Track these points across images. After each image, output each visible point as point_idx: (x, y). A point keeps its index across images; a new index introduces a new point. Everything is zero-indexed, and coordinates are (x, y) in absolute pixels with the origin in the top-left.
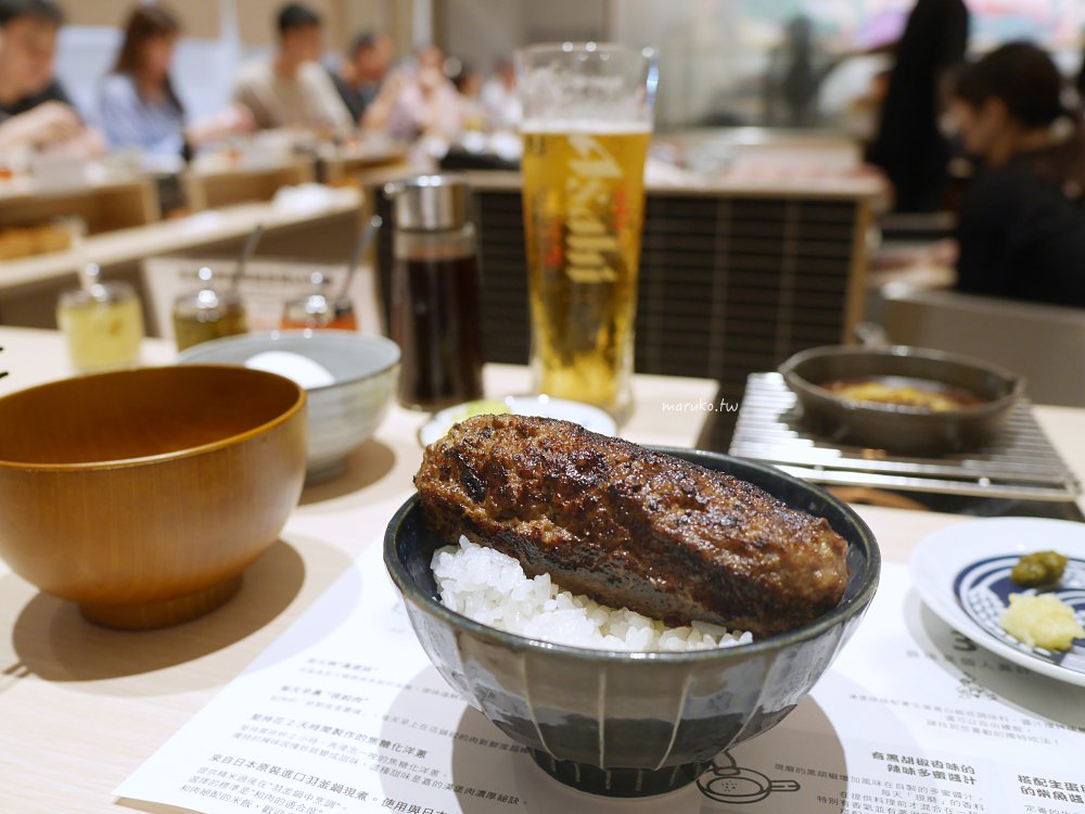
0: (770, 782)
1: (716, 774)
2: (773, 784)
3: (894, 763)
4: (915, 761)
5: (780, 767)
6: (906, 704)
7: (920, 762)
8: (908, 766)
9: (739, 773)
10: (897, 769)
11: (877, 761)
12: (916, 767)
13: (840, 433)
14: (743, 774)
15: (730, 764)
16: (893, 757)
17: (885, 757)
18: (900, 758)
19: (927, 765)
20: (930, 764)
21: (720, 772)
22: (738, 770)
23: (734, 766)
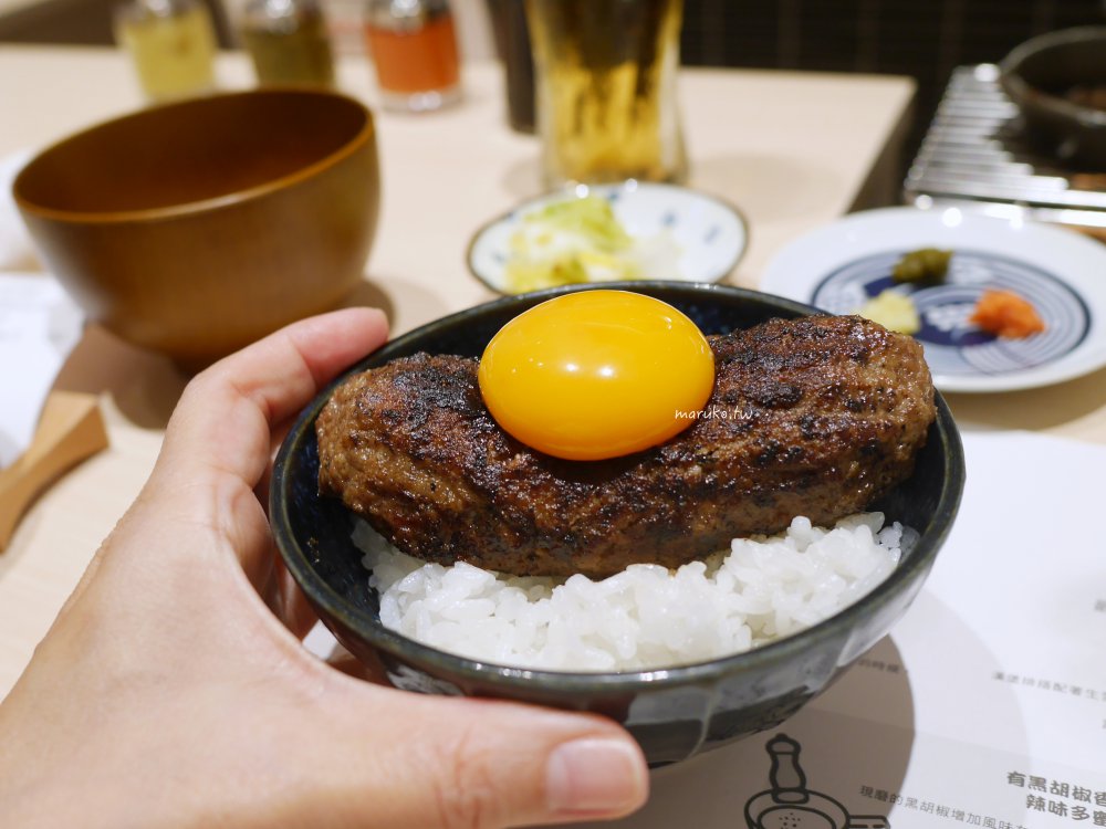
0: (848, 817)
1: (776, 799)
2: (853, 822)
3: (1037, 793)
4: (1071, 791)
5: (867, 791)
6: (1076, 691)
7: (1080, 794)
8: (1058, 799)
9: (806, 800)
10: (1040, 804)
11: (1014, 788)
12: (1070, 802)
13: (1067, 149)
14: (814, 802)
15: (796, 783)
16: (1039, 782)
17: (1027, 781)
18: (1049, 785)
19: (1088, 799)
20: (1092, 798)
21: (782, 796)
22: (807, 793)
23: (802, 789)
